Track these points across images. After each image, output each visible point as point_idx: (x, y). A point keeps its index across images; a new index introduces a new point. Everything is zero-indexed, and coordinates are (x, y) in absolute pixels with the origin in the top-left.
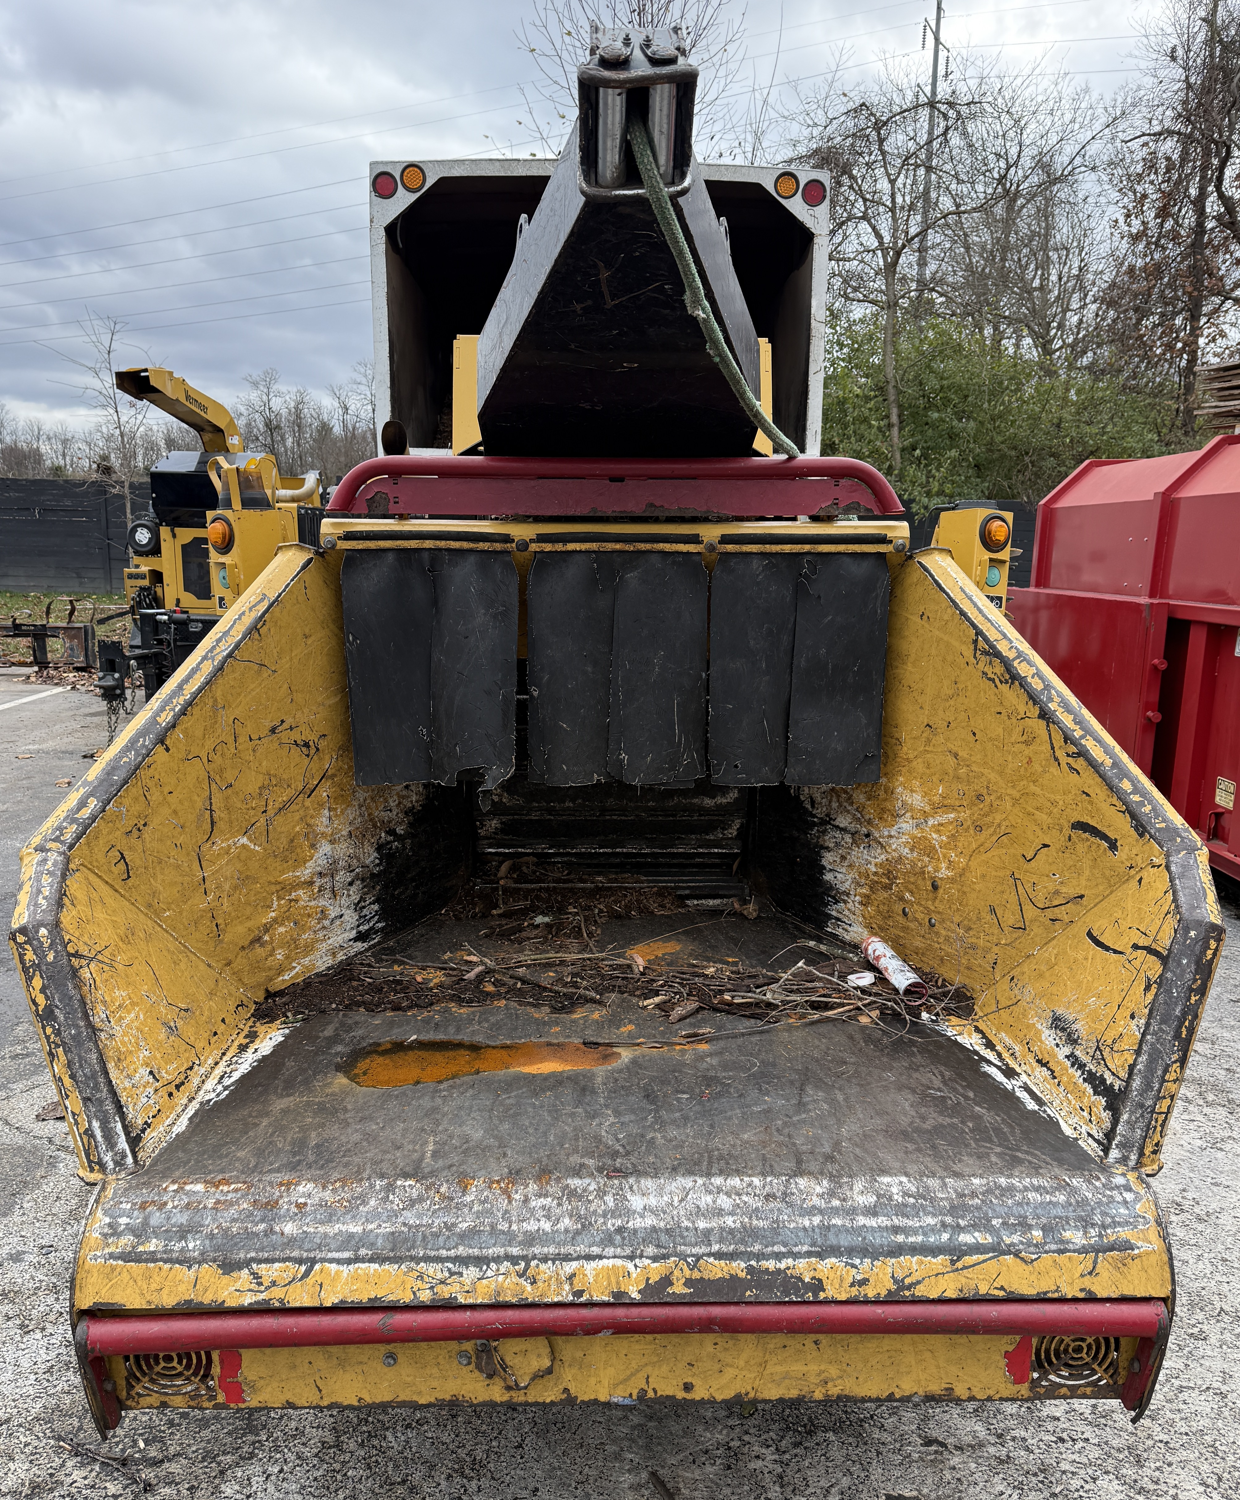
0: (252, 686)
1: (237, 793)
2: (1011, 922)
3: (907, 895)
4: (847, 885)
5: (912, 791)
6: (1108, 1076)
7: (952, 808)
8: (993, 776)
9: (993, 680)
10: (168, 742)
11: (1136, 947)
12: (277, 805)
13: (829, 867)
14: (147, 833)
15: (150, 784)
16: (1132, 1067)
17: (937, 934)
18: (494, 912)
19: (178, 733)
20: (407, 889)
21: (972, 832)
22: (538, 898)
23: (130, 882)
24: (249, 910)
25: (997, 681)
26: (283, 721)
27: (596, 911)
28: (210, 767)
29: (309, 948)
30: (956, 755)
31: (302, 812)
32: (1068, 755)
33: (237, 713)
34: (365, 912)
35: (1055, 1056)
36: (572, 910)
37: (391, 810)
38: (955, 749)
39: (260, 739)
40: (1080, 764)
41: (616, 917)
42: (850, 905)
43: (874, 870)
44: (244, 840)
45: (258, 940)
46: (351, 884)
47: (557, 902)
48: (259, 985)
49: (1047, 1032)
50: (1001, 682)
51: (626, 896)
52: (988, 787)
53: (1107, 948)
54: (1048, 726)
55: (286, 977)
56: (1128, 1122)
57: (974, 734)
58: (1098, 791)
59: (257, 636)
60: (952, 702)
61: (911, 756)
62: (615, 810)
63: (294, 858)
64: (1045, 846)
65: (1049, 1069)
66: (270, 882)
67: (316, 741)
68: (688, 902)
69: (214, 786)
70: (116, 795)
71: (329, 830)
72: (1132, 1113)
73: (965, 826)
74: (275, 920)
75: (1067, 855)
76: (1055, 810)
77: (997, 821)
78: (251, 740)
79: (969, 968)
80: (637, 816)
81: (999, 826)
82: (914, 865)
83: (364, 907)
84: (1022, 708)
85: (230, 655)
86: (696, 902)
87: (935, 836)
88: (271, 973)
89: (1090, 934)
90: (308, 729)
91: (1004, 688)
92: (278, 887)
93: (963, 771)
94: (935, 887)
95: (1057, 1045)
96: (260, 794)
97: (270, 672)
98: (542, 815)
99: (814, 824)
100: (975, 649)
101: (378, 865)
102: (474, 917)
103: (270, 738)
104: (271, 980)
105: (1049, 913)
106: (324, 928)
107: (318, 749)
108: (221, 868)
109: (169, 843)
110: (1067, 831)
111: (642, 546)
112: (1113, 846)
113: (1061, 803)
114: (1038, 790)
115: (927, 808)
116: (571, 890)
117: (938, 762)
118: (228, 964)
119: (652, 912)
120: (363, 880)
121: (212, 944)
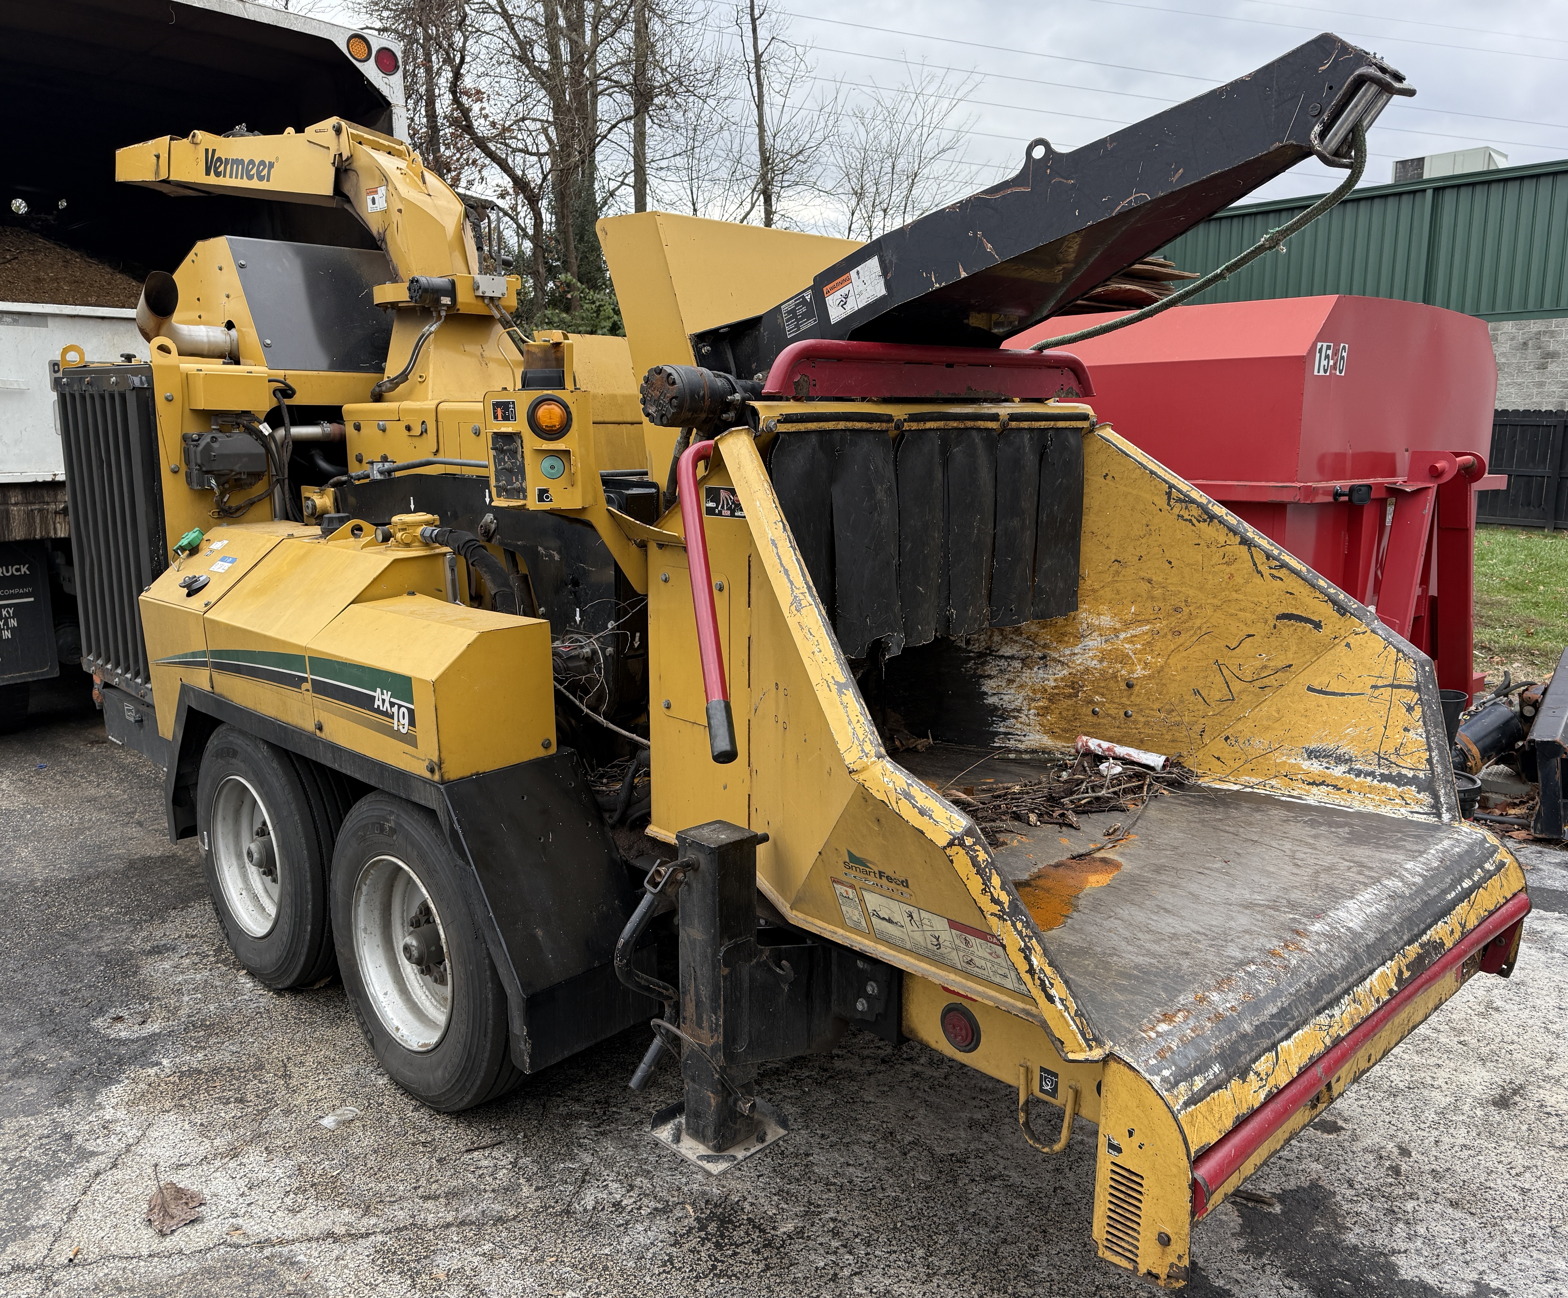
2: (1218, 697)
3: (1097, 698)
4: (1017, 703)
5: (1099, 614)
6: (1404, 772)
7: (1148, 622)
8: (1191, 592)
9: (1190, 521)
11: (1375, 687)
13: (990, 692)
16: (1429, 761)
17: (1135, 722)
21: (1170, 637)
25: (1194, 521)
30: (1150, 581)
32: (1271, 568)
35: (1331, 775)
38: (1147, 576)
40: (1282, 573)
42: (1023, 718)
43: (1053, 684)
49: (1308, 763)
50: (1199, 521)
52: (1186, 601)
53: (1343, 694)
54: (1249, 549)
56: (1446, 794)
57: (1170, 563)
58: (1302, 590)
60: (1143, 541)
61: (1096, 586)
64: (1249, 636)
65: (1328, 785)
72: (1445, 788)
73: (1161, 633)
75: (1273, 639)
76: (1259, 609)
77: (1196, 626)
79: (1173, 741)
81: (1200, 628)
82: (1103, 672)
84: (1222, 539)
87: (1127, 646)
89: (1310, 689)
91: (1204, 526)
93: (1158, 592)
94: (1130, 686)
95: (1328, 768)
99: (971, 658)
100: (1169, 499)
105: (1258, 684)
110: (1272, 622)
111: (970, 424)
112: (1318, 625)
113: (1265, 603)
114: (1241, 597)
115: (1118, 626)
117: (1129, 588)
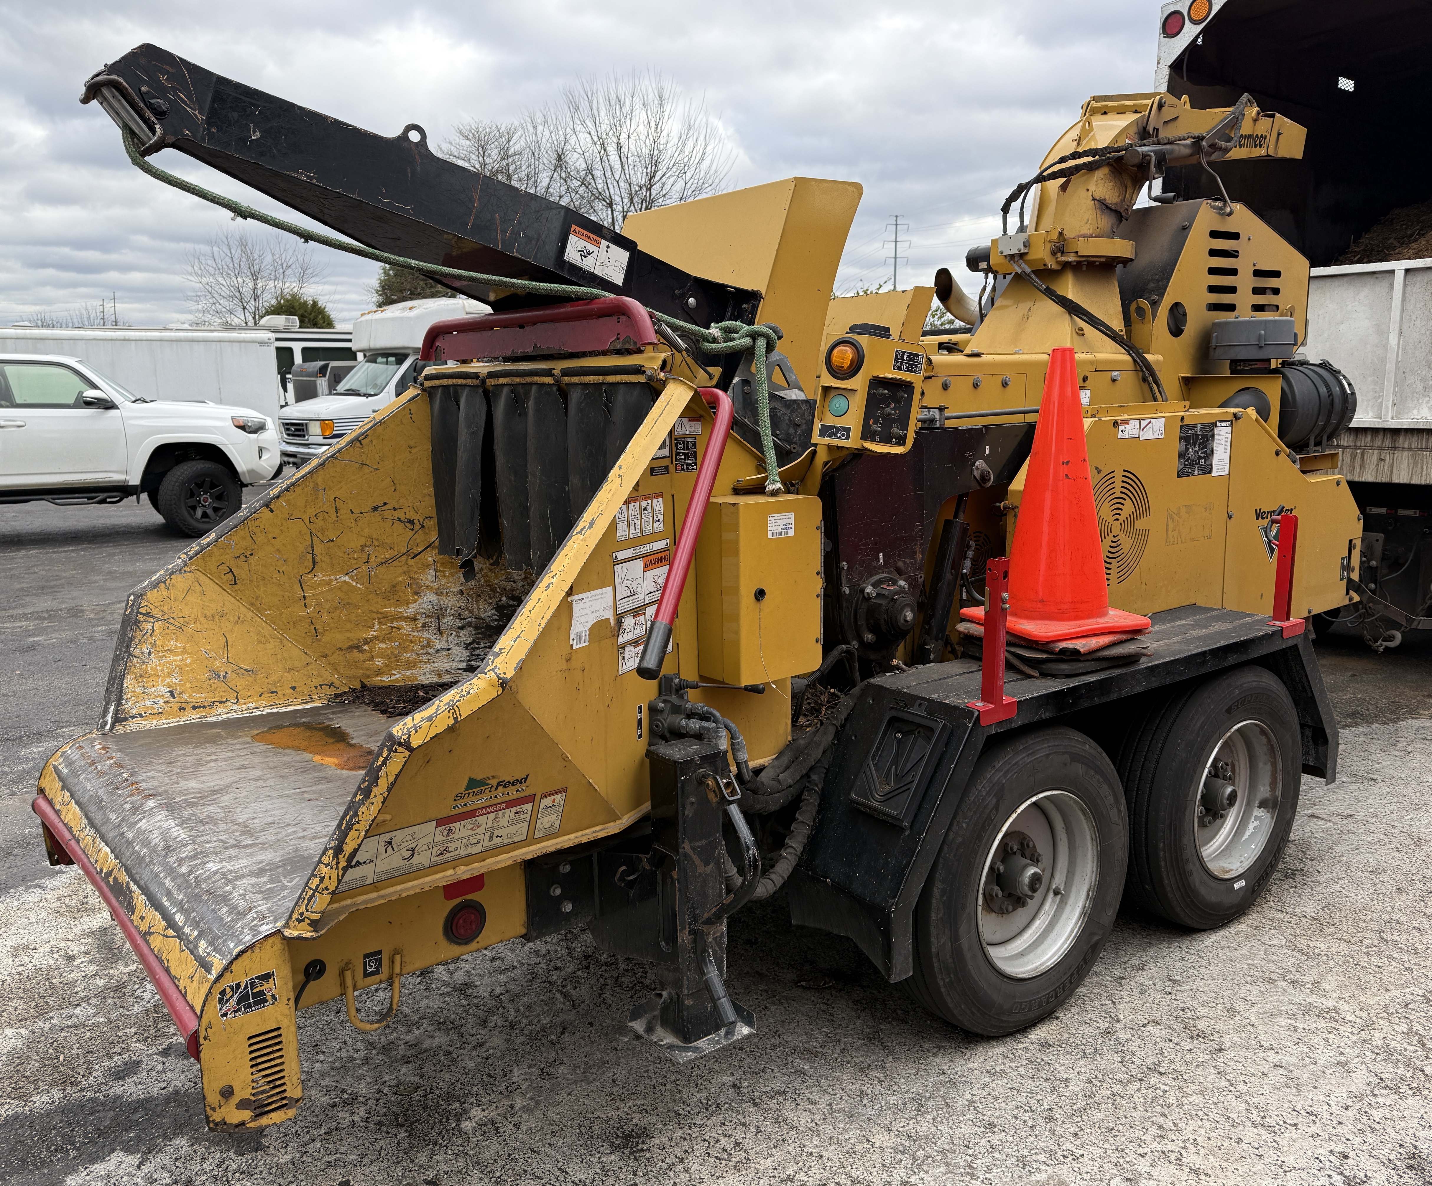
0: (353, 478)
1: (339, 547)
10: (272, 506)
12: (379, 560)
14: (252, 560)
15: (254, 530)
19: (282, 502)
23: (237, 587)
24: (349, 626)
26: (385, 504)
28: (312, 527)
29: (410, 665)
31: (405, 568)
33: (338, 494)
34: (477, 652)
37: (514, 582)
39: (362, 513)
44: (347, 578)
45: (358, 647)
46: (461, 628)
48: (355, 677)
55: (385, 679)
59: (358, 445)
63: (396, 597)
66: (371, 611)
67: (421, 520)
69: (315, 539)
70: (226, 533)
71: (435, 585)
74: (376, 638)
78: (353, 513)
83: (478, 648)
85: (332, 457)
88: (368, 673)
90: (412, 512)
92: (380, 616)
96: (362, 550)
97: (373, 470)
101: (496, 620)
103: (373, 514)
104: (368, 677)
106: (428, 653)
107: (423, 527)
108: (322, 592)
109: (272, 569)
118: (326, 656)
120: (476, 628)
121: (309, 641)
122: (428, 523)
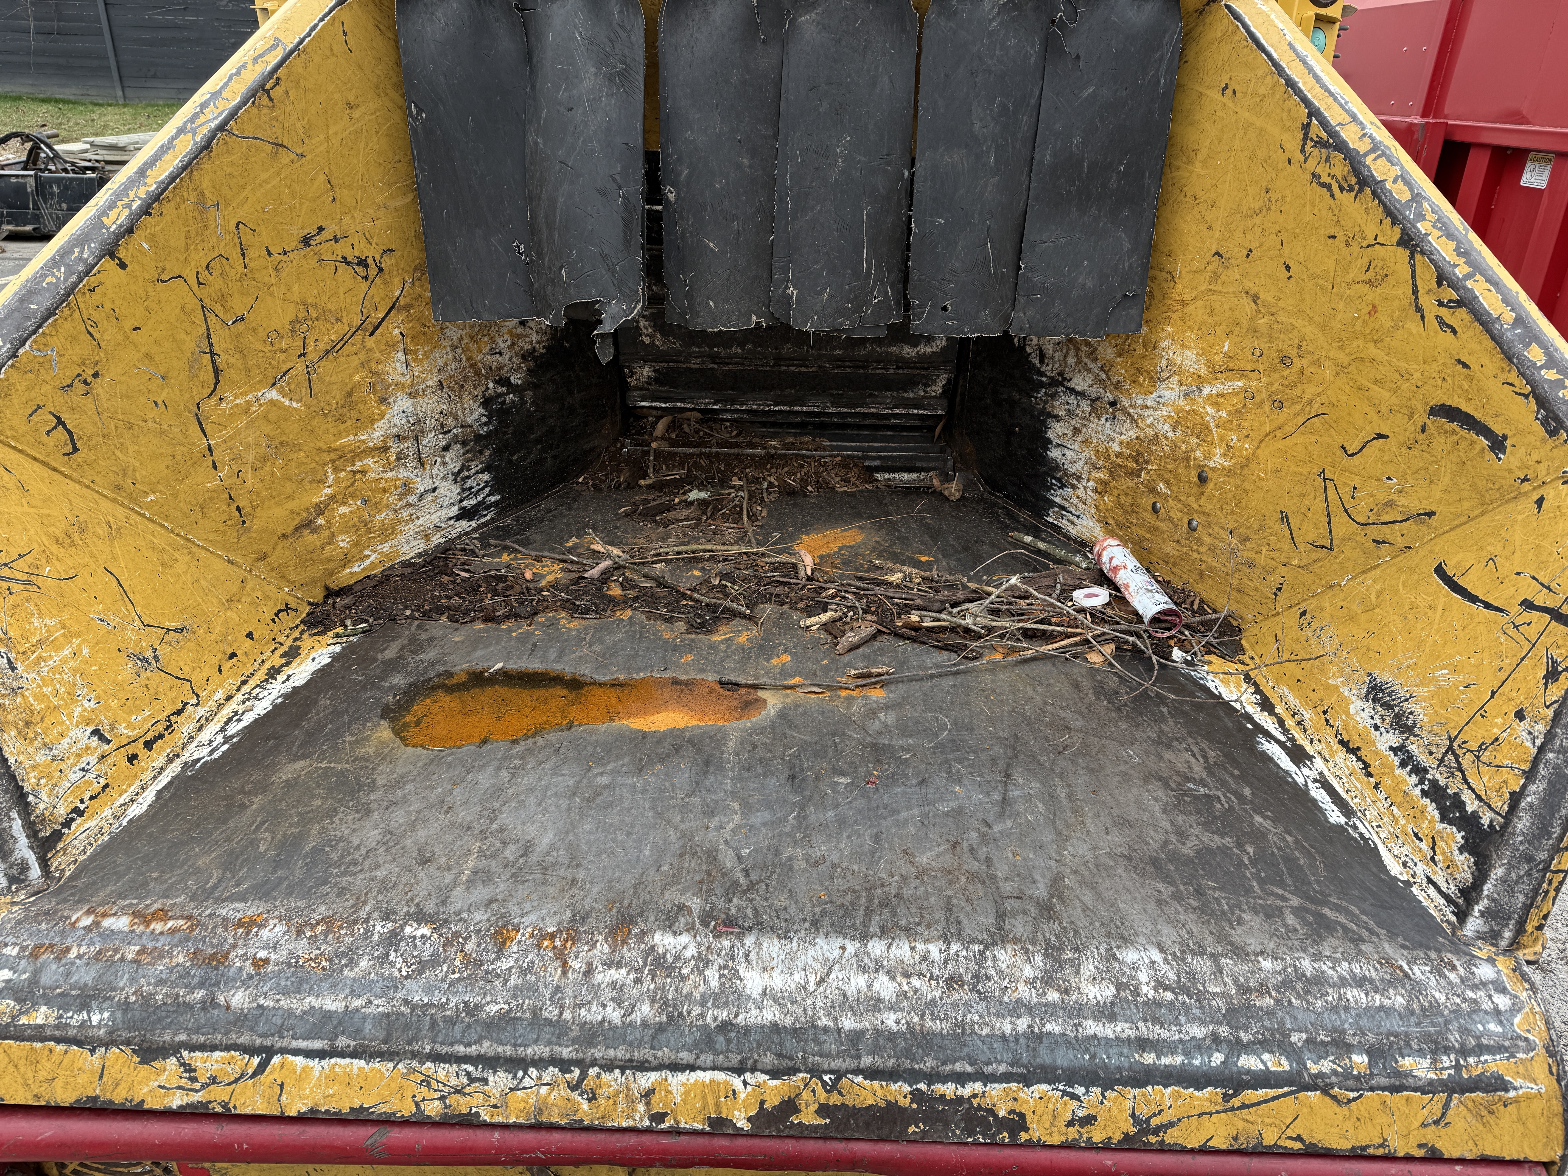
0: (264, 176)
1: (254, 330)
2: (1311, 537)
3: (1161, 487)
4: (1079, 466)
5: (1183, 346)
6: (1467, 797)
7: (1241, 373)
8: (1309, 331)
9: (1328, 187)
10: (122, 254)
11: (1528, 605)
12: (322, 346)
13: (1056, 441)
14: (100, 387)
15: (96, 316)
16: (1515, 798)
17: (1199, 541)
18: (642, 482)
19: (140, 242)
20: (529, 453)
21: (1267, 407)
22: (697, 465)
23: (78, 457)
24: (289, 487)
25: (1335, 188)
26: (321, 229)
27: (765, 485)
28: (203, 292)
29: (388, 532)
30: (1255, 299)
31: (362, 356)
32: (1441, 304)
33: (242, 214)
34: (469, 483)
35: (1372, 742)
36: (736, 482)
37: (500, 354)
38: (1254, 289)
39: (285, 253)
40: (1460, 318)
41: (788, 494)
42: (1080, 492)
43: (1117, 449)
44: (273, 394)
45: (308, 524)
46: (446, 448)
47: (719, 471)
48: (313, 581)
49: (1360, 704)
50: (1342, 189)
51: (802, 466)
52: (1299, 347)
53: (1473, 599)
54: (1412, 257)
55: (356, 569)
56: (1504, 880)
57: (1288, 268)
58: (1486, 361)
59: (265, 100)
60: (1257, 220)
61: (1187, 297)
62: (793, 359)
63: (355, 415)
64: (1380, 436)
65: (1359, 759)
66: (320, 450)
67: (378, 257)
68: (878, 476)
69: (212, 319)
70: (35, 332)
71: (407, 380)
72: (1510, 867)
73: (1257, 399)
74: (332, 498)
75: (1415, 452)
76: (1405, 386)
77: (1307, 396)
78: (270, 254)
79: (1238, 590)
80: (820, 367)
81: (1310, 402)
82: (1175, 447)
83: (468, 477)
84: (1371, 230)
85: (221, 127)
86: (887, 476)
87: (1210, 410)
88: (331, 566)
89: (1440, 571)
90: (364, 242)
91: (1346, 198)
92: (333, 456)
93: (1263, 322)
94: (1202, 479)
95: (1376, 728)
96: (293, 331)
97: (293, 156)
98: (703, 363)
99: (1042, 385)
100: (1305, 138)
101: (485, 424)
102: (617, 487)
103: (303, 252)
104: (332, 573)
105: (1373, 532)
106: (409, 505)
107: (381, 270)
108: (238, 432)
109: (142, 400)
110: (1421, 417)
112: (1498, 444)
113: (1417, 375)
114: (1379, 354)
115: (1203, 372)
116: (737, 456)
117: (1226, 307)
118: (263, 557)
119: (833, 488)
120: (464, 443)
121: (232, 535)
122: (387, 262)
